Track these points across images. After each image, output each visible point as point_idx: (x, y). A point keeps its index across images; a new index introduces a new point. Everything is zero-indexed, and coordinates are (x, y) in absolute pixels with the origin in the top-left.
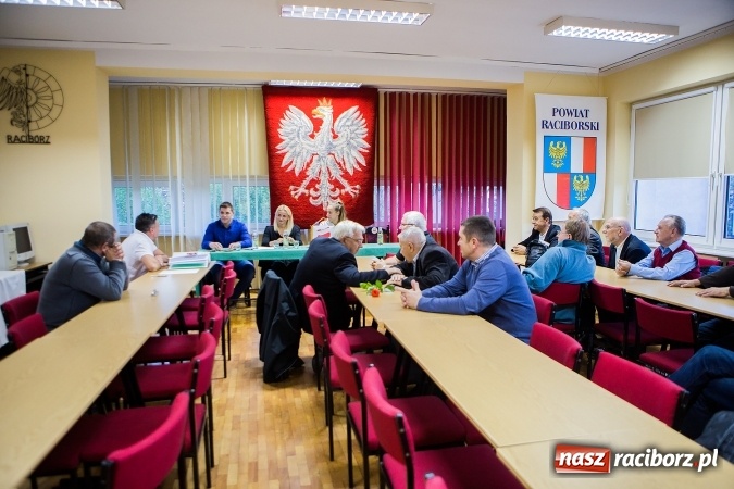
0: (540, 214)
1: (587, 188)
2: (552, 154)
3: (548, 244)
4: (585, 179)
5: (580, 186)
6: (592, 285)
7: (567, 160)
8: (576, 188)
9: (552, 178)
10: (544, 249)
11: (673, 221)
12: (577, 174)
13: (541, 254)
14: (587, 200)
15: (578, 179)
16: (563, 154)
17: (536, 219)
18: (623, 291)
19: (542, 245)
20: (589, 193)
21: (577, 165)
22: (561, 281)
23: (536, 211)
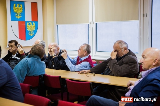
0: (13, 44)
1: (34, 29)
2: (15, 11)
3: (19, 59)
4: (33, 24)
5: (30, 28)
6: (45, 76)
7: (23, 14)
8: (29, 29)
9: (16, 24)
10: (17, 61)
11: (85, 48)
12: (29, 22)
13: (16, 64)
14: (34, 35)
15: (29, 24)
16: (21, 11)
17: (12, 46)
18: (59, 77)
19: (16, 59)
20: (35, 32)
21: (28, 17)
22: (30, 75)
23: (10, 42)
